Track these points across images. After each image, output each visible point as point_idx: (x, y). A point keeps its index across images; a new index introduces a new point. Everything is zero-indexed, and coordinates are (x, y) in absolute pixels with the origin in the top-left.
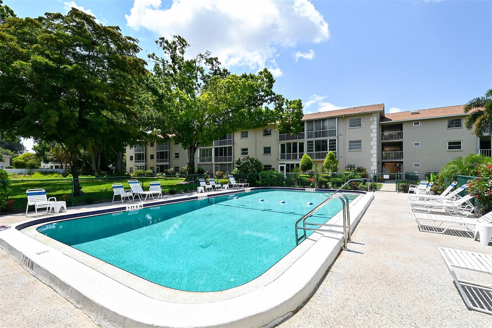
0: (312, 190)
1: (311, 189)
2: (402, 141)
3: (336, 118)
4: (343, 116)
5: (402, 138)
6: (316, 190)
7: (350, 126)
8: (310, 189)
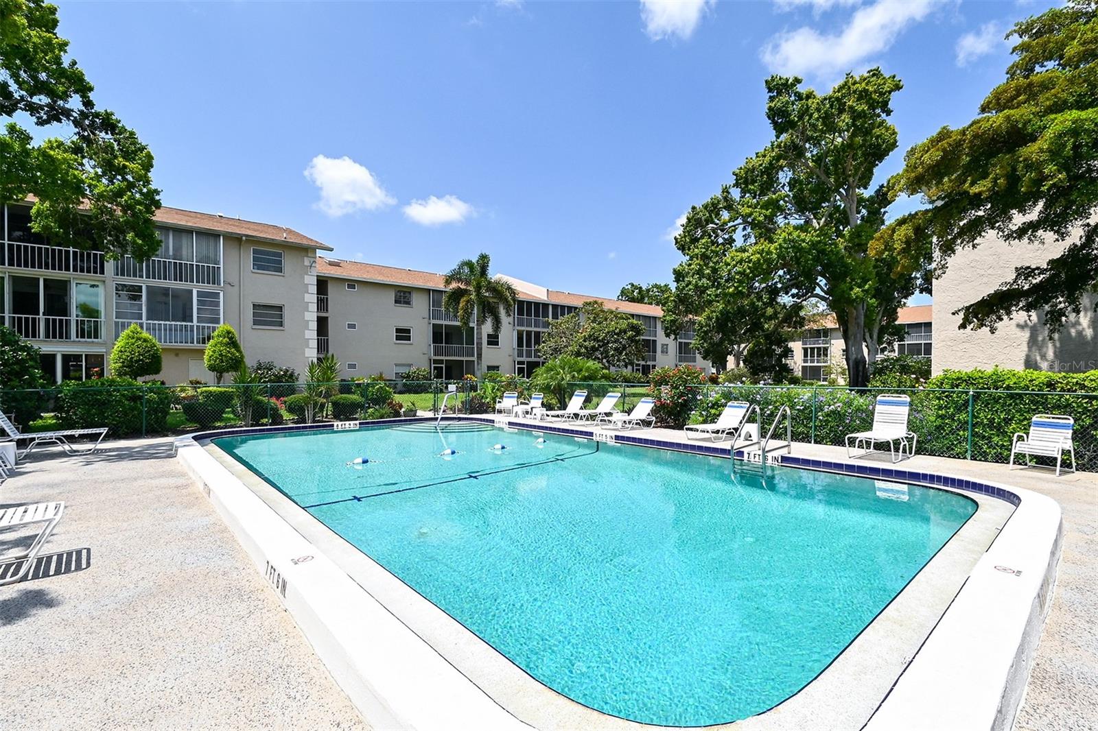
0: (352, 426)
1: (350, 422)
2: (327, 317)
3: (220, 236)
4: (244, 238)
5: (327, 310)
6: (360, 424)
7: (255, 267)
8: (347, 423)
